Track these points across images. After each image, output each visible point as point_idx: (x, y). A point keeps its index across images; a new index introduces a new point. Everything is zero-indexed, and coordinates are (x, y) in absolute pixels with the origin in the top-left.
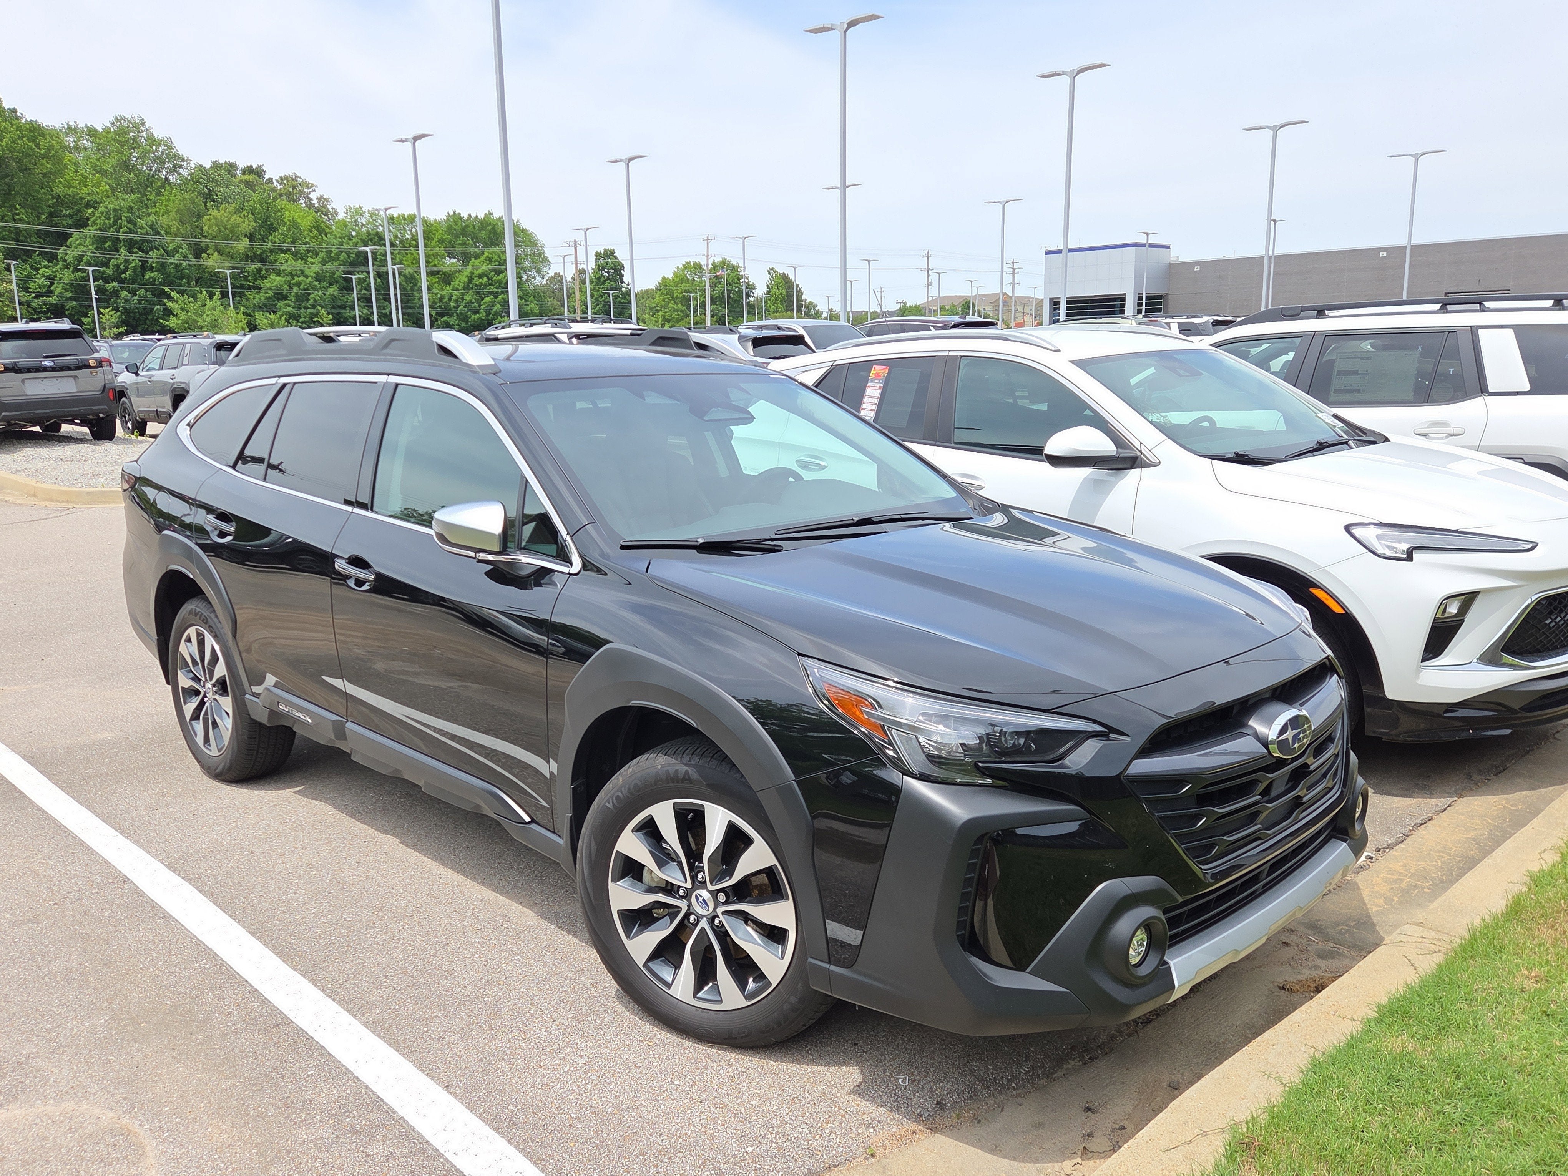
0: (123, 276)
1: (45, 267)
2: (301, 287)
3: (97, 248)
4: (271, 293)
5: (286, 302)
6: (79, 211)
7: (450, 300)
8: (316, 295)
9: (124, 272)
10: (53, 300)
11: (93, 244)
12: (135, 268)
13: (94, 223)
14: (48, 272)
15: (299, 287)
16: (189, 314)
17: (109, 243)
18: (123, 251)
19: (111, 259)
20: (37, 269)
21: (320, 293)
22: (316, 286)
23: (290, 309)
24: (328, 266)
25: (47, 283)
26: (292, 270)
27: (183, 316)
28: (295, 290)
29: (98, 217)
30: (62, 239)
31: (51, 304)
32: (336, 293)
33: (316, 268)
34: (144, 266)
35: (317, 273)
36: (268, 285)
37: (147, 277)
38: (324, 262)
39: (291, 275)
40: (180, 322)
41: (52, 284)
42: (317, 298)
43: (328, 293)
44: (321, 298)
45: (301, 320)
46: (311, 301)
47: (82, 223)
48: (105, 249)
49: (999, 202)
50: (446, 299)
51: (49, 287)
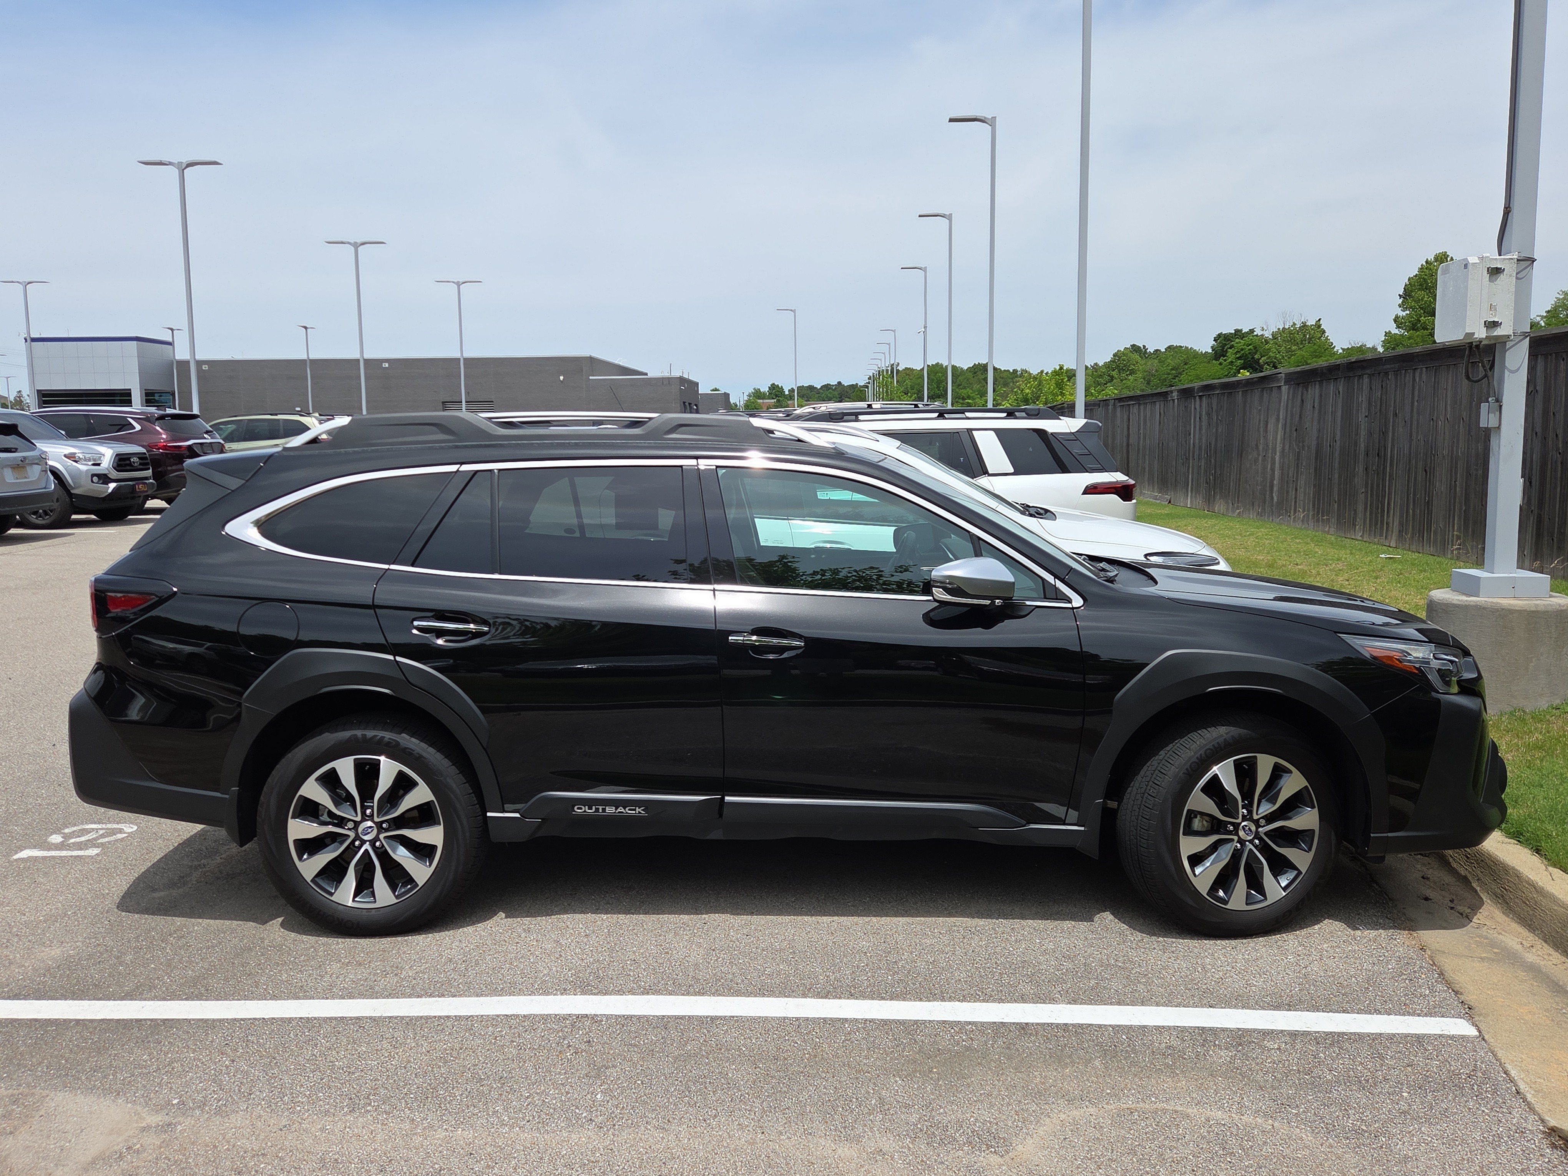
49: (18, 282)
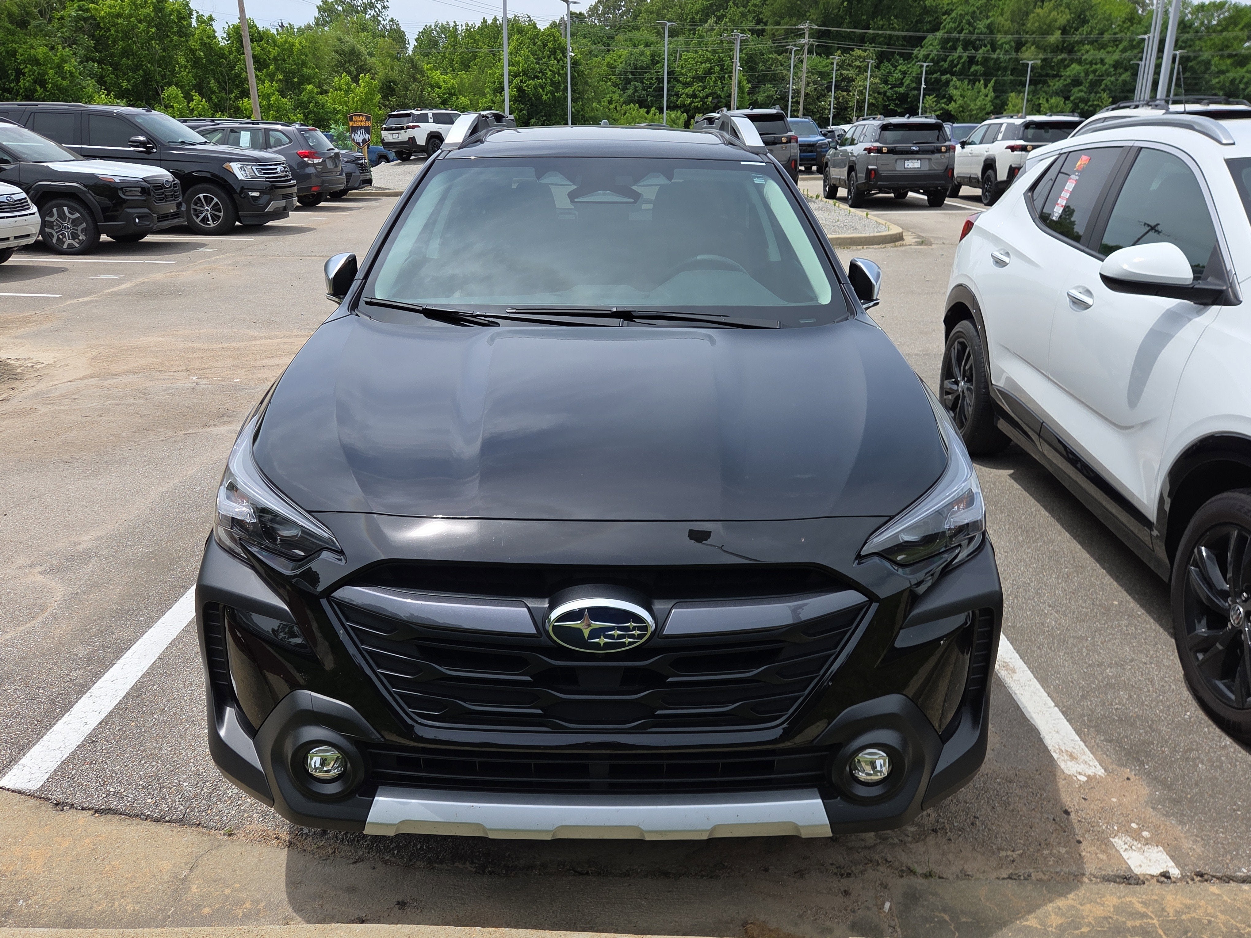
0: (954, 69)
1: (901, 64)
2: (1097, 74)
3: (941, 48)
4: (1069, 81)
5: (1080, 88)
6: (937, 18)
7: (1240, 82)
8: (1107, 81)
9: (956, 66)
10: (902, 90)
11: (939, 45)
12: (964, 62)
13: (944, 27)
14: (904, 68)
15: (1095, 74)
16: (966, 99)
17: (950, 44)
18: (960, 49)
19: (948, 56)
20: (896, 67)
21: (1113, 79)
22: (1110, 72)
23: (1083, 94)
24: (1127, 54)
25: (901, 77)
26: (1093, 59)
27: (960, 102)
28: (1091, 77)
29: (948, 22)
30: (918, 42)
31: (900, 94)
32: (1128, 79)
33: (1116, 56)
34: (972, 60)
35: (1117, 62)
36: (1068, 74)
37: (972, 70)
38: (1124, 50)
39: (1091, 63)
40: (957, 106)
41: (904, 77)
42: (1109, 83)
43: (1121, 79)
44: (1112, 83)
45: (1090, 103)
46: (1103, 86)
47: (935, 28)
48: (947, 48)
50: (1237, 82)
51: (902, 79)
